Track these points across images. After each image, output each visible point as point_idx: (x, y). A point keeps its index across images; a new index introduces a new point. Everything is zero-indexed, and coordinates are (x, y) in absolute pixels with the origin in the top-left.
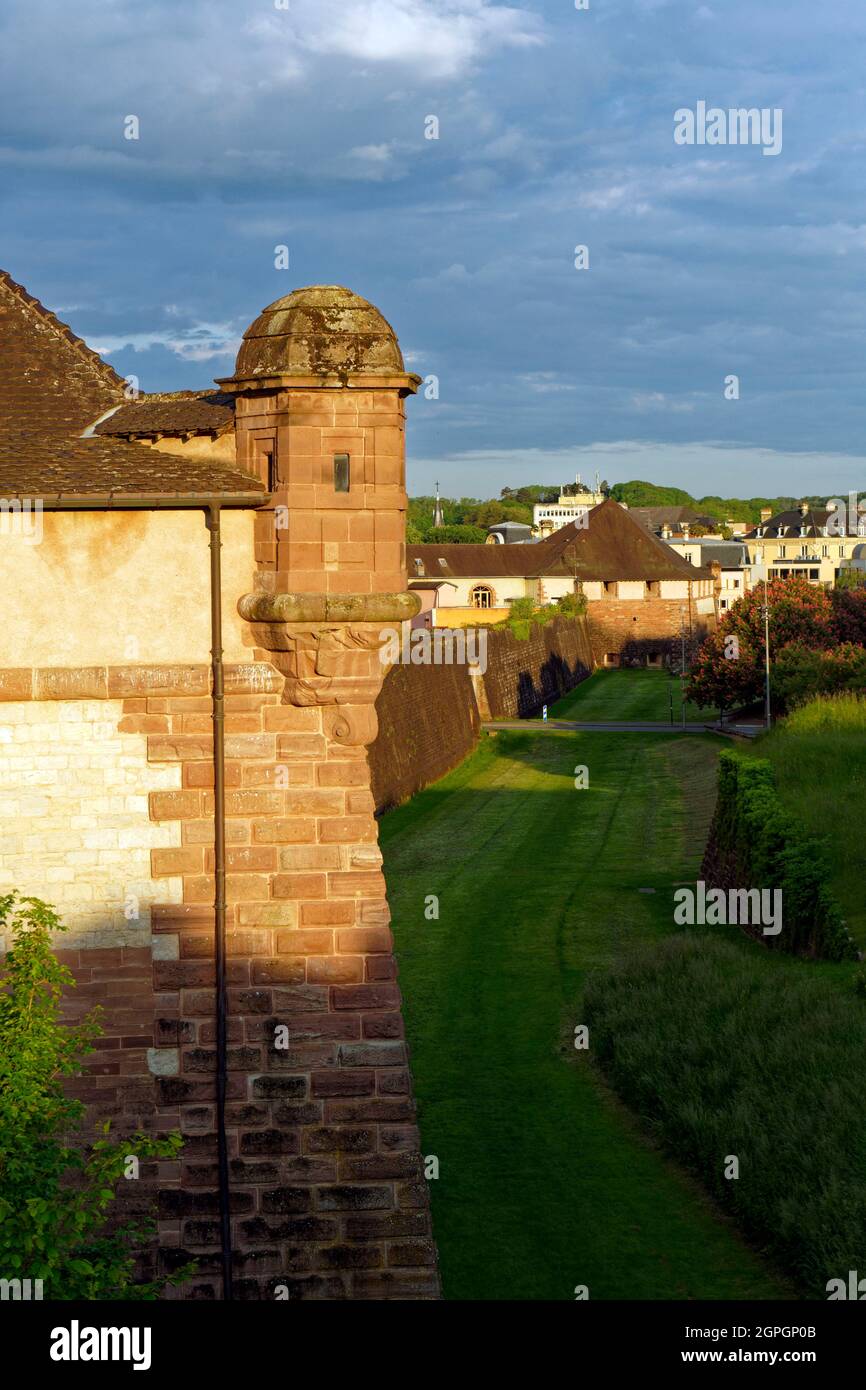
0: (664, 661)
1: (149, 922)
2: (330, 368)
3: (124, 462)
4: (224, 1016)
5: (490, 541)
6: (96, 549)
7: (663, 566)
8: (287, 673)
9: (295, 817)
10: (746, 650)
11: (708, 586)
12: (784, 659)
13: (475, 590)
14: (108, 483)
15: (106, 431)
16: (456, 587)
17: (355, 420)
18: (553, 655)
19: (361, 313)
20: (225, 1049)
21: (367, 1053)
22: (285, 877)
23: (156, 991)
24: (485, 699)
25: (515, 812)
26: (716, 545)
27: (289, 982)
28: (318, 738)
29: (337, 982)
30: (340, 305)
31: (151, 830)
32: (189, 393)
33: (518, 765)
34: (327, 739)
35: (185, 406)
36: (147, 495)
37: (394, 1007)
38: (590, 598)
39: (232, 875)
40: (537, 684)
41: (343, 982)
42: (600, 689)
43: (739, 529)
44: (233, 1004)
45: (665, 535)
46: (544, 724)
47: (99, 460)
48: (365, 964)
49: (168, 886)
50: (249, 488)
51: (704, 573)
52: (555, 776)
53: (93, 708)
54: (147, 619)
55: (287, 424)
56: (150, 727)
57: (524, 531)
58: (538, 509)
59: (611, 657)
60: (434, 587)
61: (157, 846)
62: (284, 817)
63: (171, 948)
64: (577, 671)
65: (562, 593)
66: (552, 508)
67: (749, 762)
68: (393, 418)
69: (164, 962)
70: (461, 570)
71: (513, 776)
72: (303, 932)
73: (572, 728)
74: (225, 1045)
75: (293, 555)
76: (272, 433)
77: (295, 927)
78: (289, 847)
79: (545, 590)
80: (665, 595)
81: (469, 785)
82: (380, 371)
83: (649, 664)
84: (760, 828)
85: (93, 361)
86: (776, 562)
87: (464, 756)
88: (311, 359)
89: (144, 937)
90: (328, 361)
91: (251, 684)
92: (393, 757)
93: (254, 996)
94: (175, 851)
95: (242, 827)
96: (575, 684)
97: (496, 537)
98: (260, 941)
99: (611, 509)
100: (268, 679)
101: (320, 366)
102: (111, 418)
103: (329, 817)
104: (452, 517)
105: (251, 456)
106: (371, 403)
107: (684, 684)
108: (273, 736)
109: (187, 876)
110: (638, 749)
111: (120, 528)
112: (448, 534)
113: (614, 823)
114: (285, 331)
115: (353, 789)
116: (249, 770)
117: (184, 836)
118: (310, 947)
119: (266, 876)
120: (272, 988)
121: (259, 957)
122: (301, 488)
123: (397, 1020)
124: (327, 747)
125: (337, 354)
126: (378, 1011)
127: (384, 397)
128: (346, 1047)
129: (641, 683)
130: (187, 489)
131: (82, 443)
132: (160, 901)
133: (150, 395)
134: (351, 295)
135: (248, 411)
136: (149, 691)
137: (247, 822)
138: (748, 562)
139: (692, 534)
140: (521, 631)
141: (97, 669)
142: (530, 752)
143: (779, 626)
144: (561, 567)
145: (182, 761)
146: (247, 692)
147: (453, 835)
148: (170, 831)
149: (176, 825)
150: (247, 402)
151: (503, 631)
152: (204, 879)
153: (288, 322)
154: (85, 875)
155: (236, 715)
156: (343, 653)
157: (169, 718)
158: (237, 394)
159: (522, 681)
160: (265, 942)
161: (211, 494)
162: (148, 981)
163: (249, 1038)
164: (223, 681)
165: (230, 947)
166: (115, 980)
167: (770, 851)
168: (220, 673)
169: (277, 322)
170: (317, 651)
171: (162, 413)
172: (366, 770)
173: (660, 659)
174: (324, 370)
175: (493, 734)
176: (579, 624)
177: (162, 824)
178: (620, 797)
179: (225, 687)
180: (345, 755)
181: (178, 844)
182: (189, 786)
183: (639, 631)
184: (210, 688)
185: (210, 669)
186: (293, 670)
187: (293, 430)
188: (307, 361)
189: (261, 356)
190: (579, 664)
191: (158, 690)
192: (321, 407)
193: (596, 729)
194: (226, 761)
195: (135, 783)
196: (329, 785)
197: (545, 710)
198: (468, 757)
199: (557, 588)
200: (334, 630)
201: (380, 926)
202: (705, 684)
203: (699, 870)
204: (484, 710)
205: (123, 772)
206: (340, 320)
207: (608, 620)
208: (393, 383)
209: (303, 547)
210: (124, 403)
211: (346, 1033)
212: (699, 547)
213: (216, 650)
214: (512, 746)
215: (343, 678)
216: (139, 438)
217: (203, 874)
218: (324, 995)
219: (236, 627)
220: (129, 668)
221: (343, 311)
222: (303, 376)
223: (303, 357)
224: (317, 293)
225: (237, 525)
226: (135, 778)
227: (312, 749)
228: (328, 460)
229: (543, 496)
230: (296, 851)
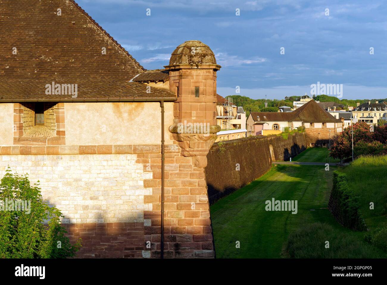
0: (327, 145)
1: (143, 215)
2: (194, 63)
3: (139, 89)
4: (163, 242)
5: (279, 111)
6: (130, 113)
7: (328, 119)
8: (182, 147)
9: (184, 187)
10: (347, 143)
11: (340, 124)
12: (358, 145)
13: (274, 125)
14: (133, 94)
15: (136, 81)
16: (269, 124)
17: (201, 77)
18: (295, 143)
19: (203, 48)
20: (163, 251)
21: (202, 254)
22: (181, 204)
23: (145, 235)
24: (274, 155)
25: (279, 187)
26: (343, 113)
27: (181, 233)
28: (190, 166)
29: (194, 233)
30: (197, 46)
31: (144, 190)
32: (158, 70)
33: (282, 174)
34: (193, 166)
35: (157, 74)
36: (144, 98)
37: (210, 241)
38: (306, 127)
39: (166, 203)
40: (290, 152)
41: (196, 233)
42: (308, 153)
43: (351, 108)
44: (166, 239)
45: (329, 110)
46: (291, 163)
47: (132, 88)
48: (202, 229)
49: (149, 206)
50: (172, 96)
51: (339, 121)
52: (292, 177)
53: (129, 156)
54: (144, 132)
55: (182, 79)
56: (145, 162)
57: (289, 108)
58: (294, 102)
59: (312, 144)
60: (262, 124)
61: (146, 195)
62: (181, 187)
63: (149, 223)
64: (302, 148)
65: (298, 126)
66: (298, 102)
67: (341, 174)
68: (211, 77)
69: (147, 227)
70: (270, 119)
71: (280, 177)
72: (185, 219)
73: (298, 164)
74: (163, 250)
75: (183, 115)
76: (178, 81)
77: (183, 218)
78: (182, 195)
79: (294, 125)
80: (328, 127)
81: (267, 179)
82: (208, 64)
83: (323, 146)
84: (342, 193)
85: (134, 61)
86: (360, 118)
87: (267, 171)
88: (189, 61)
89: (142, 220)
90: (193, 61)
91: (172, 150)
92: (245, 171)
93: (172, 237)
94: (150, 196)
95: (169, 190)
96: (301, 152)
97: (281, 110)
98: (173, 222)
99: (313, 103)
100: (177, 149)
101: (191, 63)
102: (137, 77)
103: (193, 187)
104: (271, 104)
105: (173, 87)
106: (205, 73)
107: (330, 152)
108: (178, 165)
109: (154, 203)
110: (316, 170)
111: (137, 107)
112: (268, 109)
113: (306, 191)
114: (182, 53)
115: (200, 180)
116: (171, 174)
117: (153, 192)
118: (187, 223)
119: (175, 203)
120: (177, 235)
121: (173, 226)
122: (186, 96)
123: (211, 244)
124: (193, 168)
125: (196, 59)
126: (206, 242)
127: (209, 71)
128: (197, 251)
129: (320, 152)
130: (155, 96)
131: (129, 84)
132: (146, 210)
133: (148, 71)
134: (201, 43)
135: (172, 75)
136: (144, 152)
137: (171, 189)
138: (352, 118)
139: (337, 110)
140: (285, 137)
141: (130, 146)
142: (286, 171)
143: (357, 136)
144: (298, 118)
145: (153, 171)
146: (171, 152)
147: (260, 193)
148: (149, 190)
149: (151, 189)
150: (172, 72)
151: (280, 137)
152: (158, 204)
153: (183, 51)
154: (126, 202)
155: (168, 159)
156: (197, 142)
157: (150, 159)
158: (169, 70)
159: (285, 150)
160: (175, 222)
161: (161, 98)
162: (142, 232)
163: (170, 248)
164: (164, 149)
165: (165, 223)
166: (134, 231)
167: (345, 199)
168: (163, 147)
169: (180, 50)
170: (190, 141)
171: (151, 75)
172: (204, 175)
173: (326, 145)
174: (192, 63)
175: (276, 165)
176: (303, 135)
177: (147, 189)
178: (309, 183)
179: (165, 151)
180: (198, 170)
181: (152, 194)
182: (155, 178)
183: (320, 137)
184: (161, 151)
185: (161, 146)
186: (183, 147)
187: (183, 81)
188: (187, 61)
189: (175, 60)
190: (303, 146)
191: (147, 151)
192: (191, 74)
193: (305, 164)
194: (165, 171)
195: (140, 177)
196: (193, 179)
197: (291, 159)
198: (268, 172)
199: (297, 124)
200: (194, 136)
201: (207, 218)
202: (335, 152)
203: (328, 205)
204: (273, 159)
205: (137, 174)
206: (197, 50)
207: (311, 134)
208: (211, 67)
209: (186, 113)
210: (141, 73)
211: (197, 248)
212: (338, 113)
213: (163, 141)
214: (281, 169)
215: (197, 149)
216: (144, 82)
217: (158, 203)
218: (191, 237)
219: (168, 134)
220: (139, 146)
221: (198, 47)
222: (186, 65)
223: (186, 60)
224: (191, 42)
225: (169, 107)
226: (140, 176)
227: (188, 168)
228: (193, 89)
229: (297, 99)
230: (184, 197)
